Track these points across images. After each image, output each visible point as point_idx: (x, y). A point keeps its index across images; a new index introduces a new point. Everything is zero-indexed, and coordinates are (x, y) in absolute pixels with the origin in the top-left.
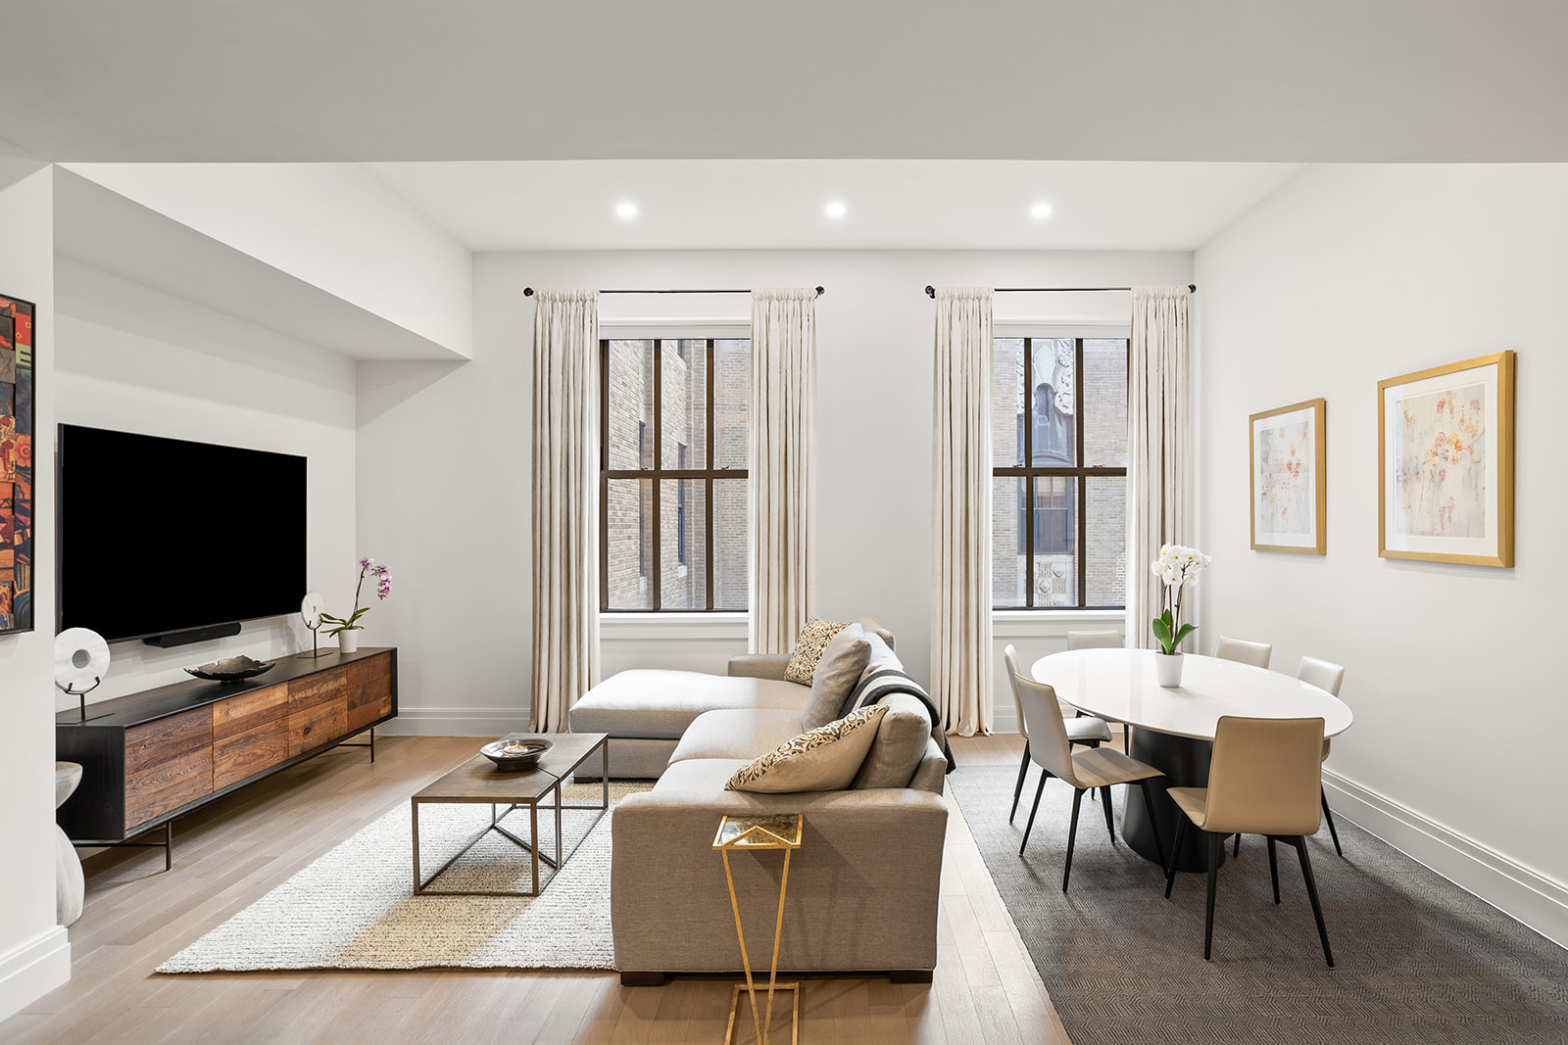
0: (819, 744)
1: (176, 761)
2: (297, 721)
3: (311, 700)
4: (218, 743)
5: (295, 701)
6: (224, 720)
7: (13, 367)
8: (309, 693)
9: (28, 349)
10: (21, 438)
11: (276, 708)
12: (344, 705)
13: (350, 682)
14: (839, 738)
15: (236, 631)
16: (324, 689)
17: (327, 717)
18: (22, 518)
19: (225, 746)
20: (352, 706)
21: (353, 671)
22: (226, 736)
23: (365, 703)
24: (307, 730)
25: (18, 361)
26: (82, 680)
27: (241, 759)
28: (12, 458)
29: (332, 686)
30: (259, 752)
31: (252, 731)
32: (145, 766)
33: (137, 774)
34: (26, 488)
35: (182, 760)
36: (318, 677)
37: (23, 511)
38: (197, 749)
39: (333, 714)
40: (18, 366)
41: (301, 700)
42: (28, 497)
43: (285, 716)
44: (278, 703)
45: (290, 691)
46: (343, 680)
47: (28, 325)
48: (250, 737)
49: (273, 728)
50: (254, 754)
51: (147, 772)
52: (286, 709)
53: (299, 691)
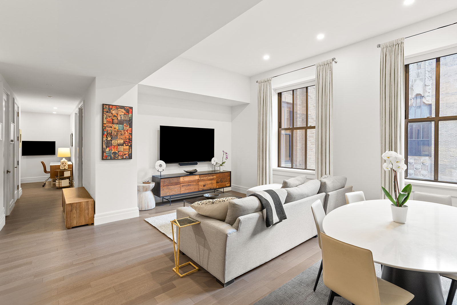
0: (206, 204)
1: (172, 186)
2: (201, 183)
3: (205, 180)
4: (181, 185)
5: (201, 179)
6: (183, 180)
7: (129, 117)
8: (205, 178)
9: (131, 114)
10: (130, 129)
11: (196, 180)
12: (215, 182)
13: (217, 177)
14: (213, 204)
15: (197, 164)
16: (209, 178)
17: (210, 184)
18: (130, 141)
19: (183, 185)
20: (217, 182)
21: (218, 175)
22: (183, 184)
23: (222, 182)
24: (204, 186)
25: (130, 116)
26: (160, 169)
27: (187, 189)
28: (128, 132)
29: (211, 177)
30: (191, 188)
31: (190, 184)
32: (165, 186)
33: (164, 187)
34: (131, 136)
35: (173, 186)
36: (207, 175)
37: (130, 140)
38: (177, 185)
39: (212, 183)
40: (130, 117)
41: (203, 179)
42: (131, 138)
43: (198, 182)
44: (196, 179)
45: (200, 177)
46: (215, 177)
47: (131, 111)
48: (189, 185)
49: (195, 184)
50: (190, 188)
51: (166, 187)
52: (198, 181)
53: (202, 177)
